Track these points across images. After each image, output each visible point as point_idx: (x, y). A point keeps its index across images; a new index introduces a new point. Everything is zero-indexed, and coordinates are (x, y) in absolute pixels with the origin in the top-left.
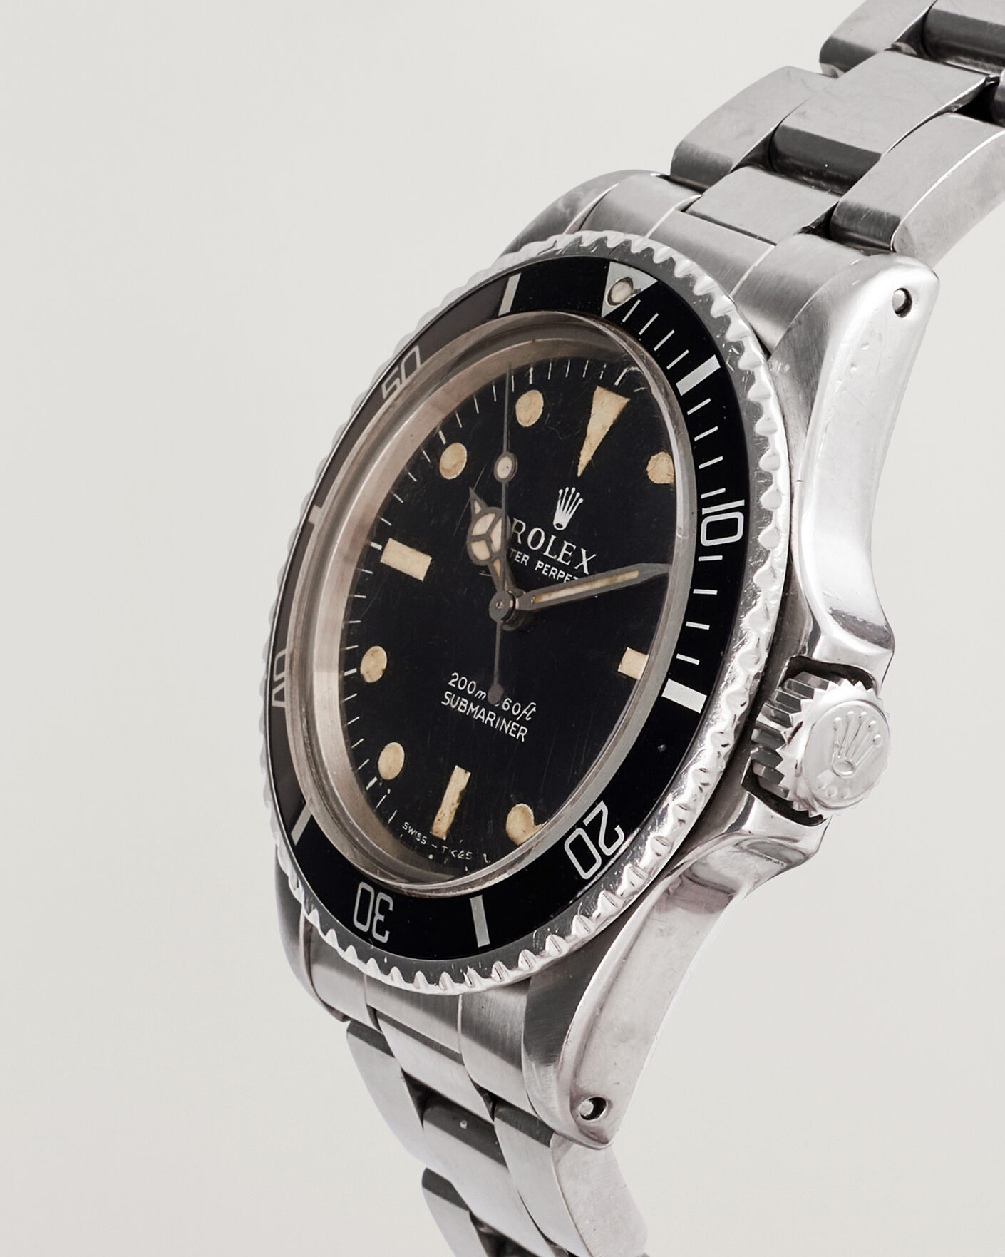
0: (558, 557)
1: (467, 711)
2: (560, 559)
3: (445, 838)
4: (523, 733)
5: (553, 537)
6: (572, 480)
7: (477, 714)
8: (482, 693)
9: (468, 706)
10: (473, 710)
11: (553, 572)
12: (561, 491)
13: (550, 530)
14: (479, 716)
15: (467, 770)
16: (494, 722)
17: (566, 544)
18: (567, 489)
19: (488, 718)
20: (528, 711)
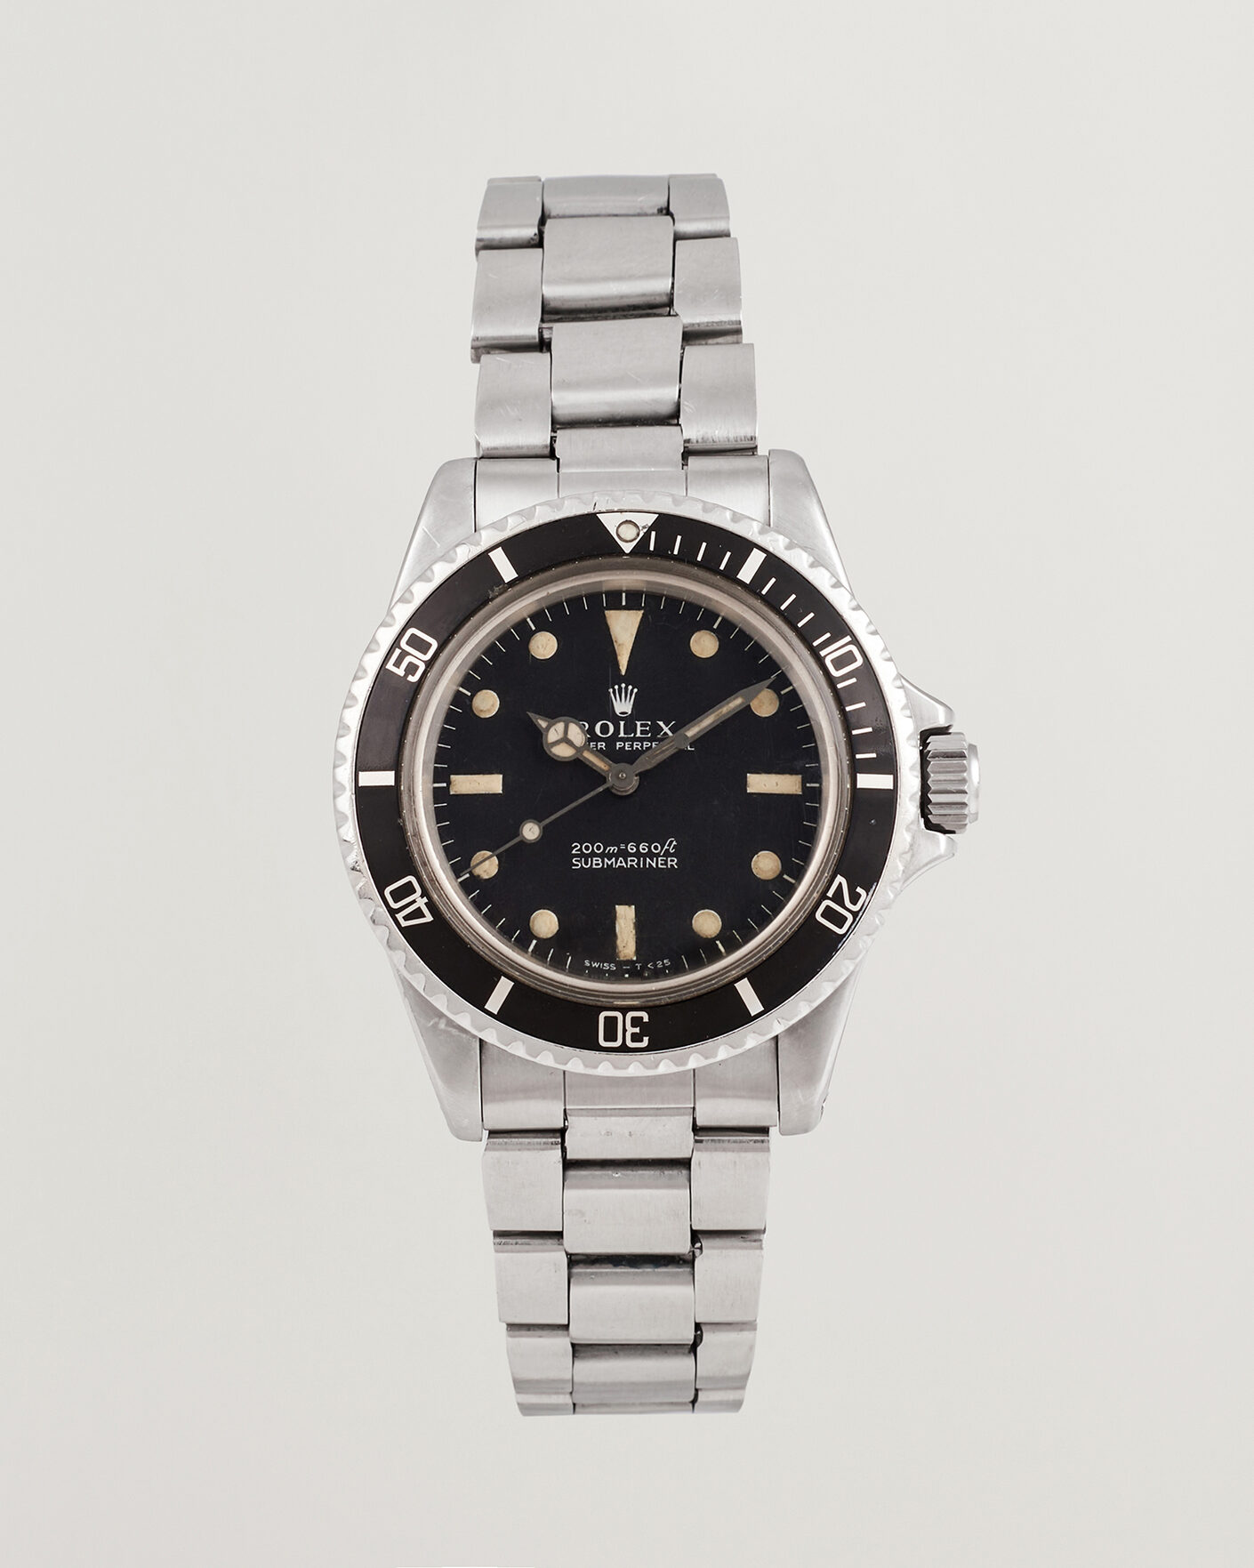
0: (635, 734)
1: (603, 865)
2: (638, 735)
3: (635, 959)
4: (673, 862)
5: (622, 723)
6: (619, 679)
7: (616, 864)
8: (612, 849)
9: (603, 862)
10: (609, 863)
11: (637, 745)
12: (611, 690)
13: (616, 719)
14: (619, 864)
15: (629, 904)
16: (638, 864)
17: (639, 723)
18: (616, 687)
19: (629, 863)
20: (669, 845)
